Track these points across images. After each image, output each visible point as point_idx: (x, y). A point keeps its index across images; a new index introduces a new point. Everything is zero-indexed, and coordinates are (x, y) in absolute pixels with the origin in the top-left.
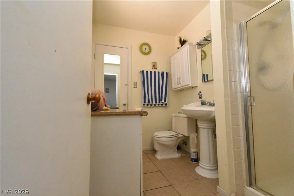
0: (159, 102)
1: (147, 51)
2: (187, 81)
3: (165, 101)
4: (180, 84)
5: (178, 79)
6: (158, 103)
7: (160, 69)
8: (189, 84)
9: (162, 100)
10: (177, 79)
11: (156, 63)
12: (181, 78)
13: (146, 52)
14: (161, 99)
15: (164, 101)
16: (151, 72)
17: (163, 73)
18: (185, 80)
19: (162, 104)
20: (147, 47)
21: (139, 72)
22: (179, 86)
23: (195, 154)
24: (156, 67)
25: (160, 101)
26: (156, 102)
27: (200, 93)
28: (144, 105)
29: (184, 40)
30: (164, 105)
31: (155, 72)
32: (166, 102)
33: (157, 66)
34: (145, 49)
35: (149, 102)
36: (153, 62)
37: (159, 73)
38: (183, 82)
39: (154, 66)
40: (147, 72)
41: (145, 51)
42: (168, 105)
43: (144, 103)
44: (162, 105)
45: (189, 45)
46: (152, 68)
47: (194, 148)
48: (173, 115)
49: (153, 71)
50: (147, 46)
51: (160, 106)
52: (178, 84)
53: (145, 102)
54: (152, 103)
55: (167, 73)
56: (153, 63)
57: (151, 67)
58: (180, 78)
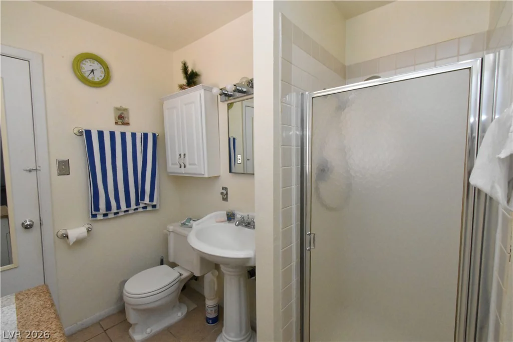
0: (137, 204)
1: (99, 75)
2: (199, 166)
3: (151, 199)
4: (185, 167)
5: (180, 155)
6: (133, 206)
7: (139, 124)
8: (203, 173)
9: (143, 199)
10: (178, 156)
11: (126, 110)
12: (187, 156)
13: (96, 80)
14: (140, 196)
15: (150, 201)
16: (112, 134)
17: (145, 136)
18: (196, 163)
19: (144, 205)
20: (96, 66)
21: (76, 131)
22: (183, 170)
23: (213, 309)
24: (126, 121)
25: (140, 201)
26: (128, 204)
27: (225, 192)
28: (94, 216)
29: (192, 71)
30: (149, 208)
31: (123, 135)
32: (154, 203)
33: (128, 118)
34: (93, 71)
35: (108, 207)
36: (118, 106)
37: (134, 135)
38: (190, 164)
39: (122, 118)
40: (101, 134)
41: (90, 77)
42: (158, 207)
43: (94, 213)
44: (144, 208)
45: (205, 90)
46: (116, 123)
47: (211, 300)
48: (171, 228)
49: (118, 130)
50: (96, 62)
51: (141, 210)
52: (180, 167)
53: (97, 208)
54: (119, 207)
55: (154, 135)
56: (117, 109)
57: (114, 121)
58: (184, 155)
